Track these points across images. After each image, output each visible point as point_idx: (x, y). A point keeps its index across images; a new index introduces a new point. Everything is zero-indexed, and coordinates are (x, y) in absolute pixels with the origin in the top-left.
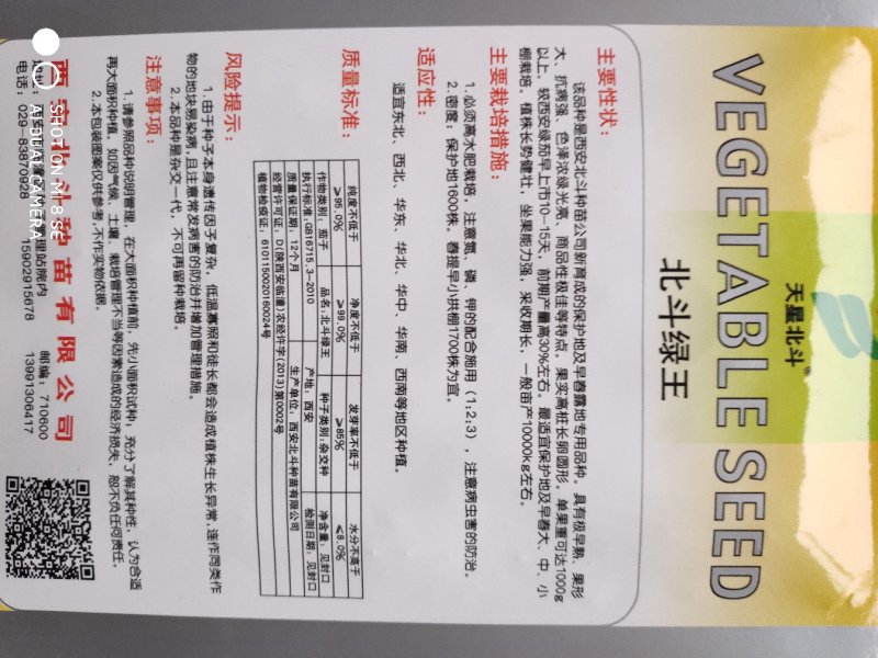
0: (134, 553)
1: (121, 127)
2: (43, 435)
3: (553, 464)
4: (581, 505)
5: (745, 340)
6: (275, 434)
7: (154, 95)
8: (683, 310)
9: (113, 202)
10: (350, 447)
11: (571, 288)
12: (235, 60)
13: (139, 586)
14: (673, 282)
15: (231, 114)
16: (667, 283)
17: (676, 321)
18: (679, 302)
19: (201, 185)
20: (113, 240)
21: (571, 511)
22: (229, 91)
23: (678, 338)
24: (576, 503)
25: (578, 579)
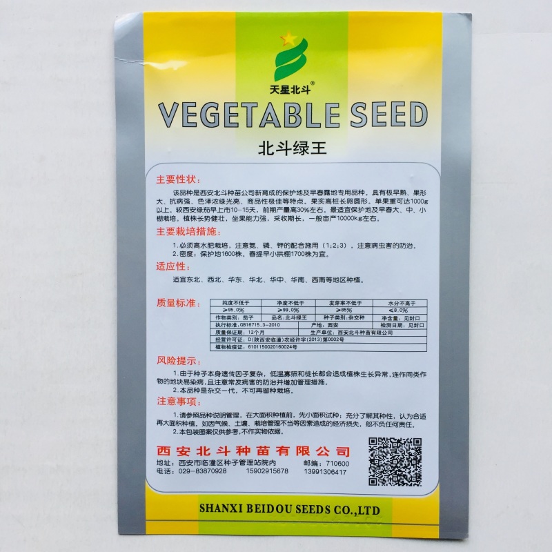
0: (406, 416)
1: (191, 419)
2: (347, 464)
3: (358, 206)
4: (378, 192)
5: (297, 114)
6: (344, 341)
7: (176, 401)
8: (283, 144)
9: (229, 424)
10: (351, 305)
11: (273, 197)
12: (161, 360)
13: (424, 415)
14: (270, 149)
15: (187, 362)
16: (270, 152)
17: (288, 148)
18: (279, 146)
19: (221, 378)
20: (248, 424)
21: (382, 197)
22: (176, 362)
23: (297, 147)
24: (377, 194)
25: (416, 192)
